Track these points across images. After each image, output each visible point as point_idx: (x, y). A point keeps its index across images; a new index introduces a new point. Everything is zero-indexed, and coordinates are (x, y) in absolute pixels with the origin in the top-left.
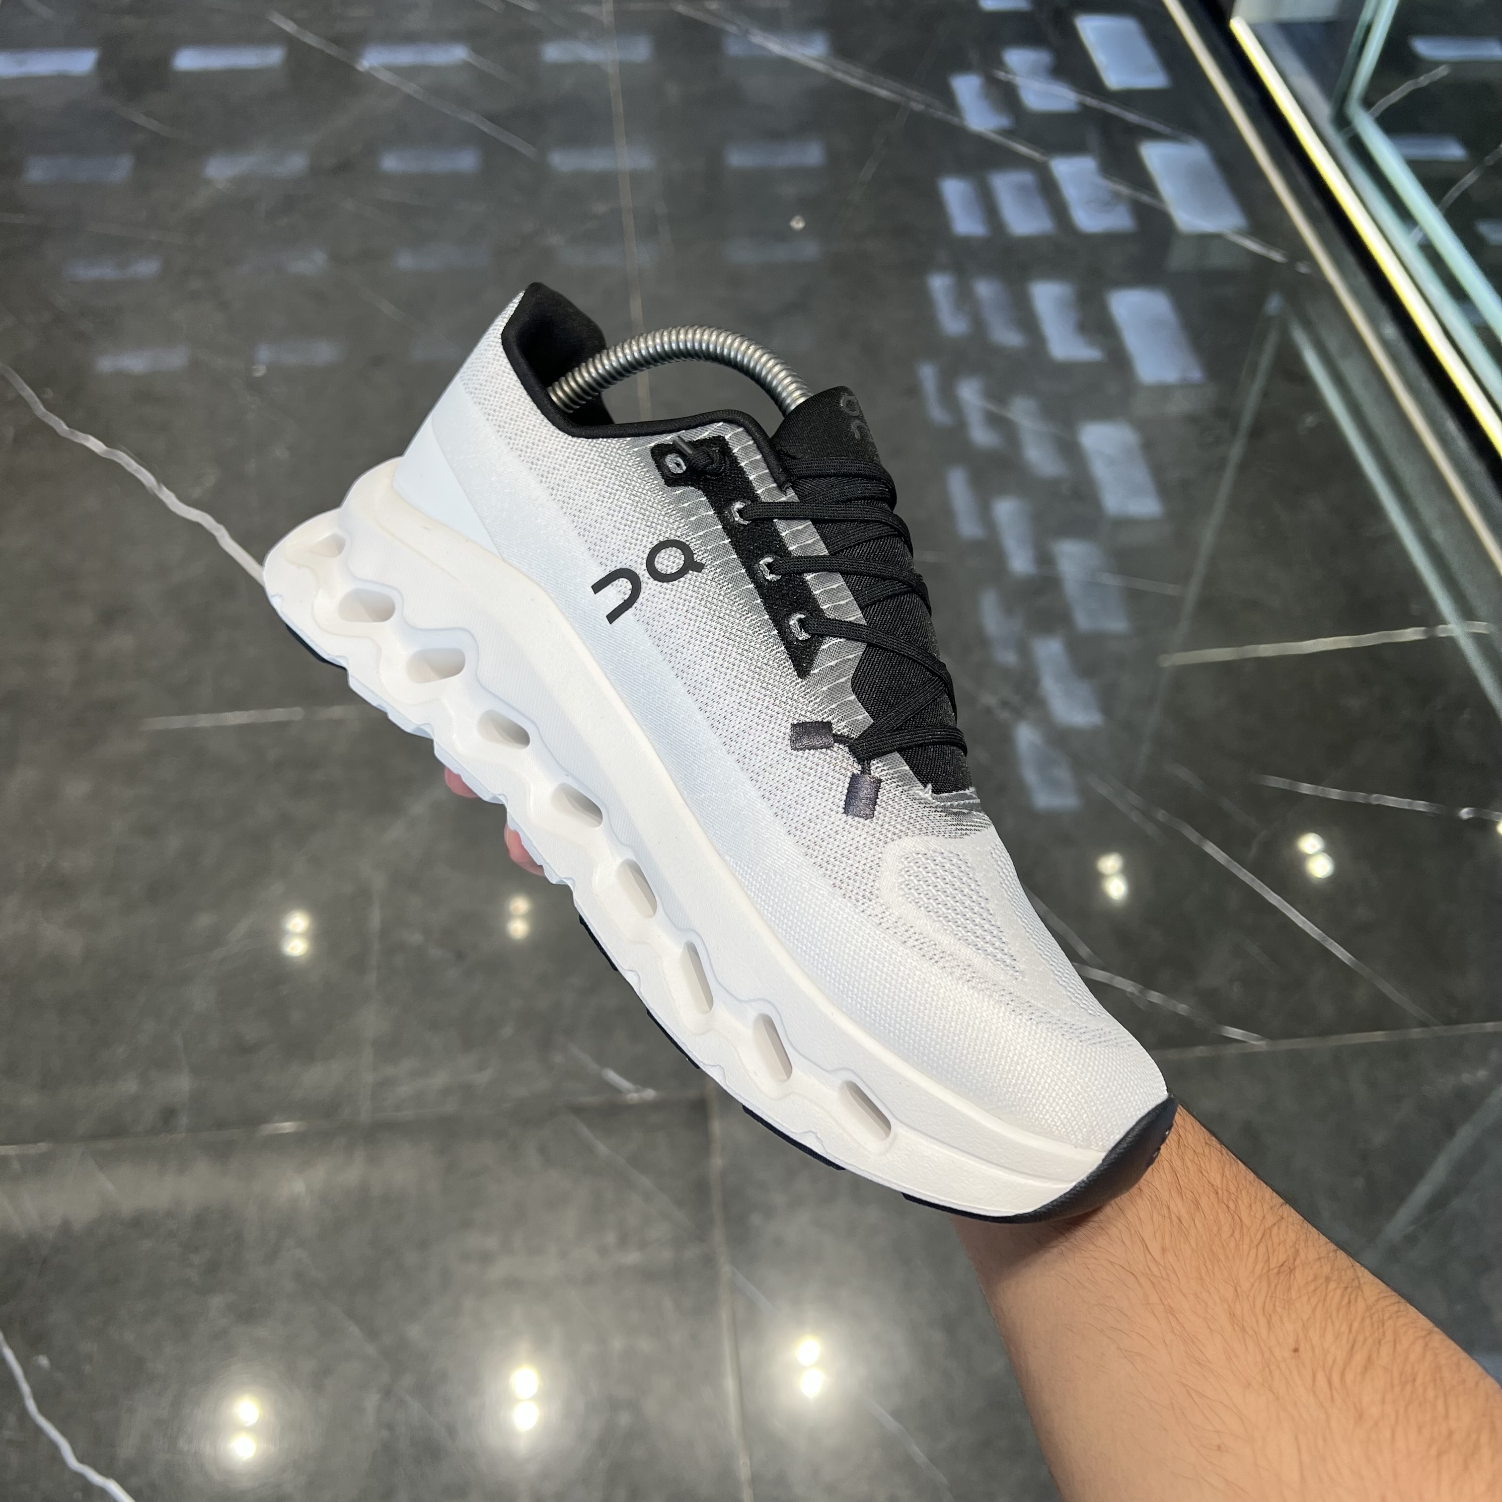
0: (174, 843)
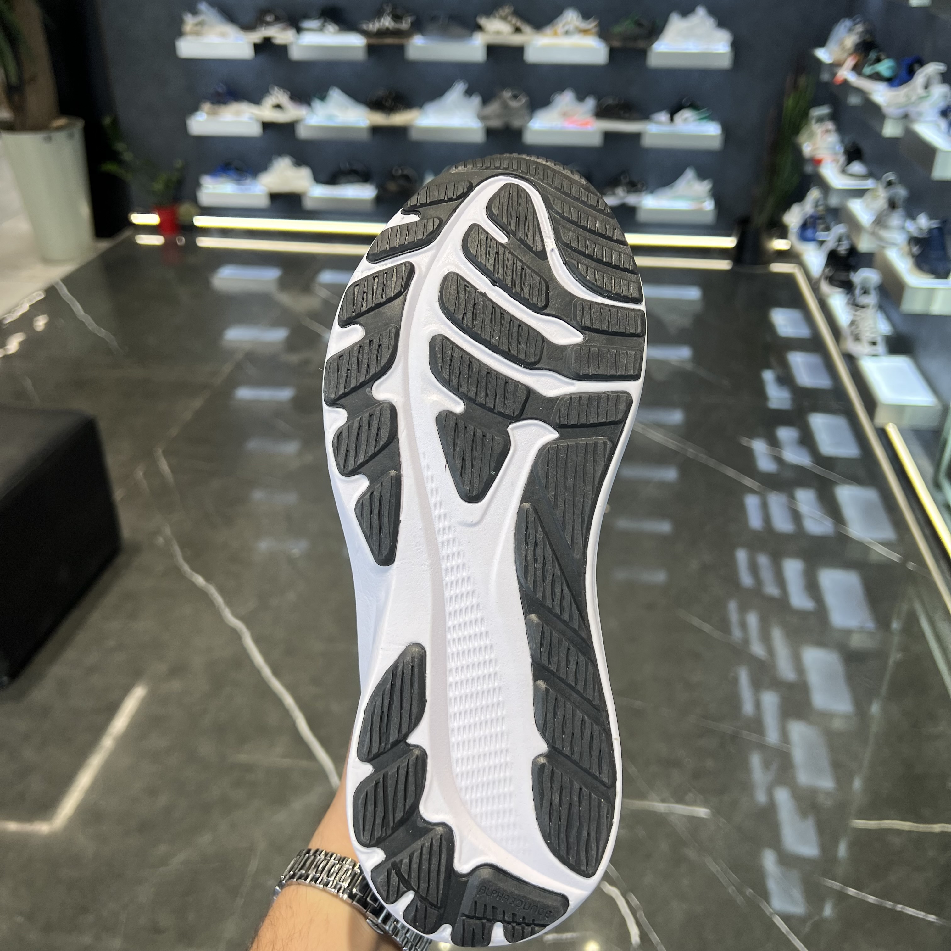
0: (163, 800)
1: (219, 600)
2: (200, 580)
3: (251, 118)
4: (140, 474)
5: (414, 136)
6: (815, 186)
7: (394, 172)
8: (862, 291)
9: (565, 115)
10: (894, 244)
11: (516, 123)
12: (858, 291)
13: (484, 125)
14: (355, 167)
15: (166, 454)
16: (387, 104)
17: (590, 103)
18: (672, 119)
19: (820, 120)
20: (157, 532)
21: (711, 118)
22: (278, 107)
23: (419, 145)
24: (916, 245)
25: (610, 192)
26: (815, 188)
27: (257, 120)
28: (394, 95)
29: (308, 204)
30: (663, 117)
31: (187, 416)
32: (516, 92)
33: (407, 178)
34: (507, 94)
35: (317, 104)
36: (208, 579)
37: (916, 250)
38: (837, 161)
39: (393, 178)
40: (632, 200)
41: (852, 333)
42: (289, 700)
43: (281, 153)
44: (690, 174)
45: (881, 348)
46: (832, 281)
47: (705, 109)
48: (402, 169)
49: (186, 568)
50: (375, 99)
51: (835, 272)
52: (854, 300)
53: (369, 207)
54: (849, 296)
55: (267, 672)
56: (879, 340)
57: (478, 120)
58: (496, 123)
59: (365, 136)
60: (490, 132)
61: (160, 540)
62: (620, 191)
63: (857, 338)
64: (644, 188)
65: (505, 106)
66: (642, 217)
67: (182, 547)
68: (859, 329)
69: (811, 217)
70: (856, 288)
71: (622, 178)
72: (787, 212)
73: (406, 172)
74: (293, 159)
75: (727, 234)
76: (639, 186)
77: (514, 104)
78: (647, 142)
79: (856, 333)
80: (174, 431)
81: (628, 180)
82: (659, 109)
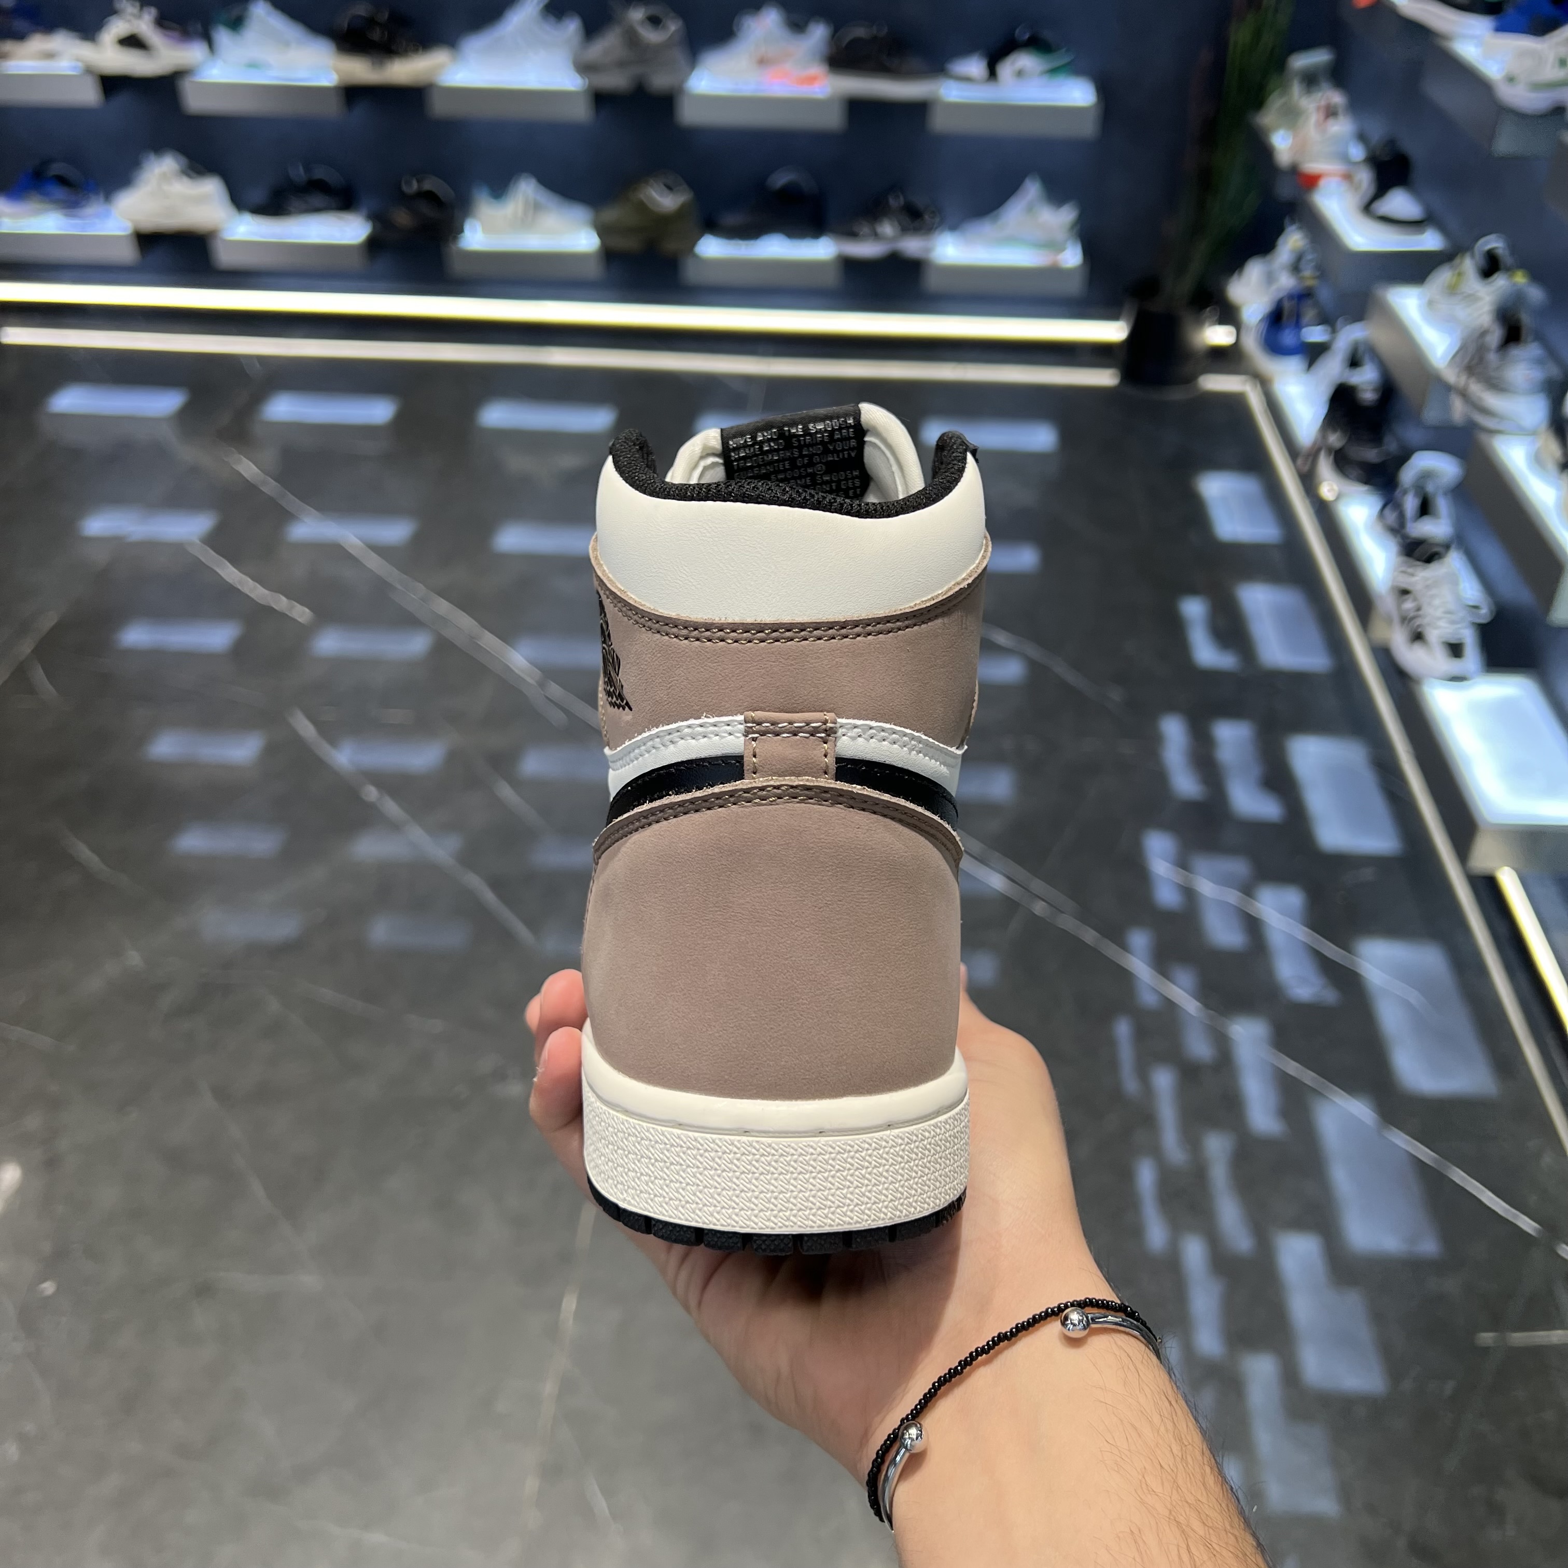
3: (78, 68)
5: (439, 108)
6: (1293, 222)
7: (403, 187)
8: (1419, 506)
9: (762, 62)
11: (660, 81)
12: (1408, 503)
13: (587, 80)
14: (320, 173)
16: (376, 35)
17: (818, 33)
18: (992, 73)
19: (1310, 80)
21: (1074, 69)
22: (132, 42)
25: (865, 229)
26: (1293, 227)
27: (91, 72)
28: (386, 16)
29: (225, 258)
30: (974, 67)
32: (654, 10)
33: (430, 197)
34: (637, 15)
35: (222, 36)
38: (1353, 181)
39: (402, 198)
40: (912, 246)
41: (1403, 618)
43: (156, 146)
44: (1032, 189)
45: (1472, 659)
46: (1343, 462)
47: (1064, 50)
48: (418, 181)
50: (346, 26)
51: (1350, 440)
53: (355, 261)
54: (1386, 509)
56: (1469, 638)
57: (578, 74)
58: (616, 81)
59: (333, 109)
60: (601, 100)
62: (887, 228)
63: (1417, 635)
64: (937, 220)
65: (632, 39)
66: (932, 282)
68: (1419, 610)
69: (1291, 297)
70: (1405, 492)
71: (890, 198)
72: (1235, 276)
73: (428, 186)
74: (184, 160)
75: (1109, 313)
76: (926, 217)
77: (652, 36)
78: (939, 123)
79: (1416, 622)
81: (902, 200)
82: (965, 51)
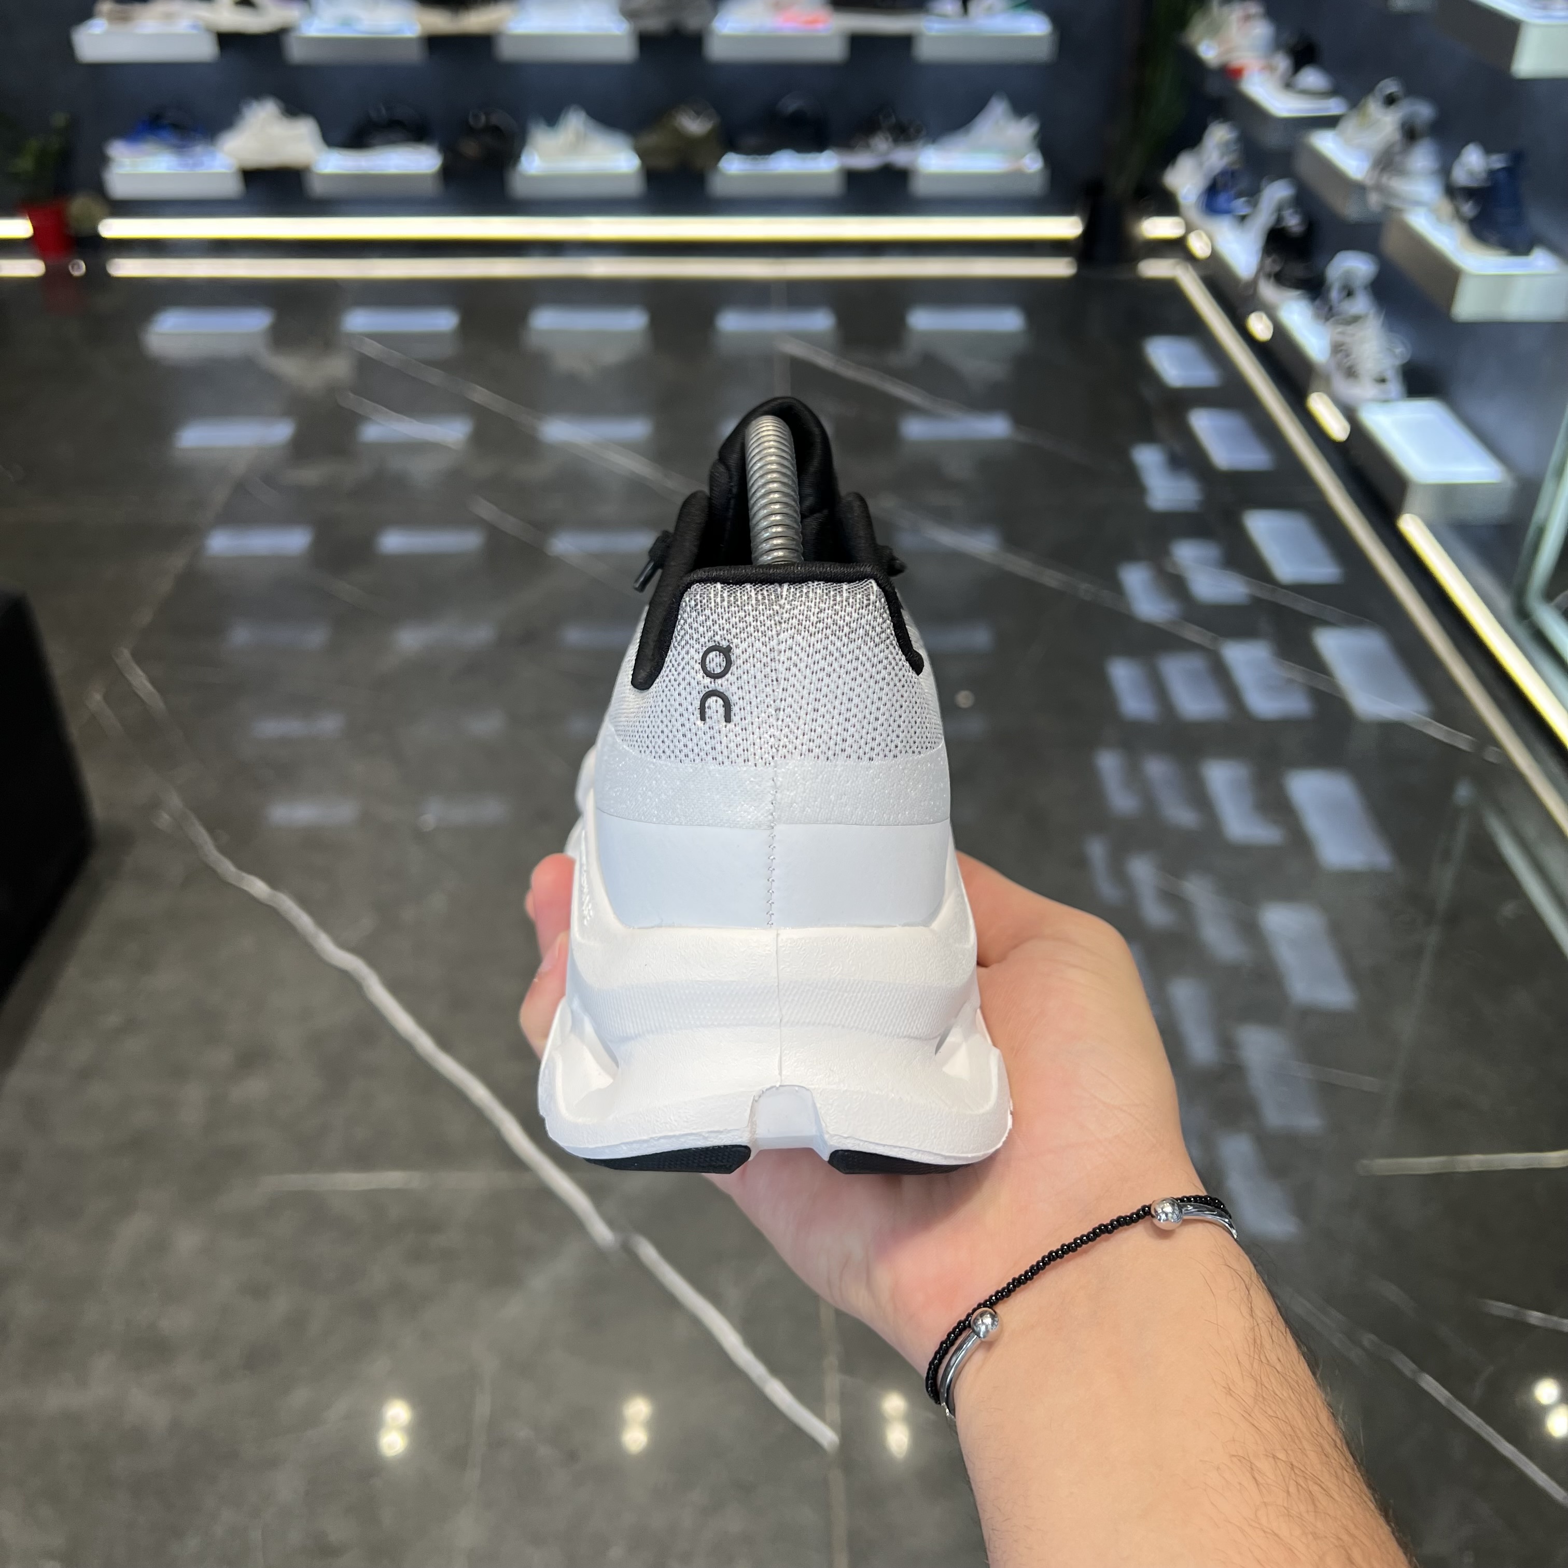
1: (304, 920)
2: (258, 887)
3: (195, 27)
4: (96, 698)
5: (507, 51)
7: (471, 121)
8: (1345, 293)
9: (777, 5)
10: (1418, 203)
11: (692, 22)
12: (1334, 294)
13: (633, 28)
14: (399, 114)
15: (139, 657)
18: (965, 11)
20: (154, 805)
21: (1031, 4)
22: (247, 3)
23: (516, 69)
24: (1467, 201)
25: (861, 143)
26: (1218, 124)
27: (208, 30)
29: (317, 188)
30: (949, 5)
31: (165, 586)
33: (495, 131)
36: (273, 882)
37: (1468, 209)
38: (1270, 68)
39: (470, 131)
41: (1339, 366)
42: (479, 1092)
43: (257, 93)
44: (998, 109)
45: (1395, 387)
46: (1280, 279)
48: (486, 116)
49: (227, 868)
51: (1283, 263)
52: (1331, 309)
53: (431, 189)
54: (1317, 302)
55: (425, 1043)
56: (1390, 374)
57: (624, 19)
58: (655, 24)
59: (415, 55)
60: (645, 41)
61: (164, 820)
62: (880, 142)
63: (1351, 373)
64: (921, 134)
66: (920, 187)
67: (211, 830)
68: (1353, 356)
69: (1222, 173)
70: (1331, 288)
71: (881, 117)
72: (1169, 169)
73: (493, 121)
74: (282, 104)
75: (1065, 210)
76: (912, 131)
78: (926, 51)
79: (1349, 364)
80: (145, 617)
81: (893, 120)
